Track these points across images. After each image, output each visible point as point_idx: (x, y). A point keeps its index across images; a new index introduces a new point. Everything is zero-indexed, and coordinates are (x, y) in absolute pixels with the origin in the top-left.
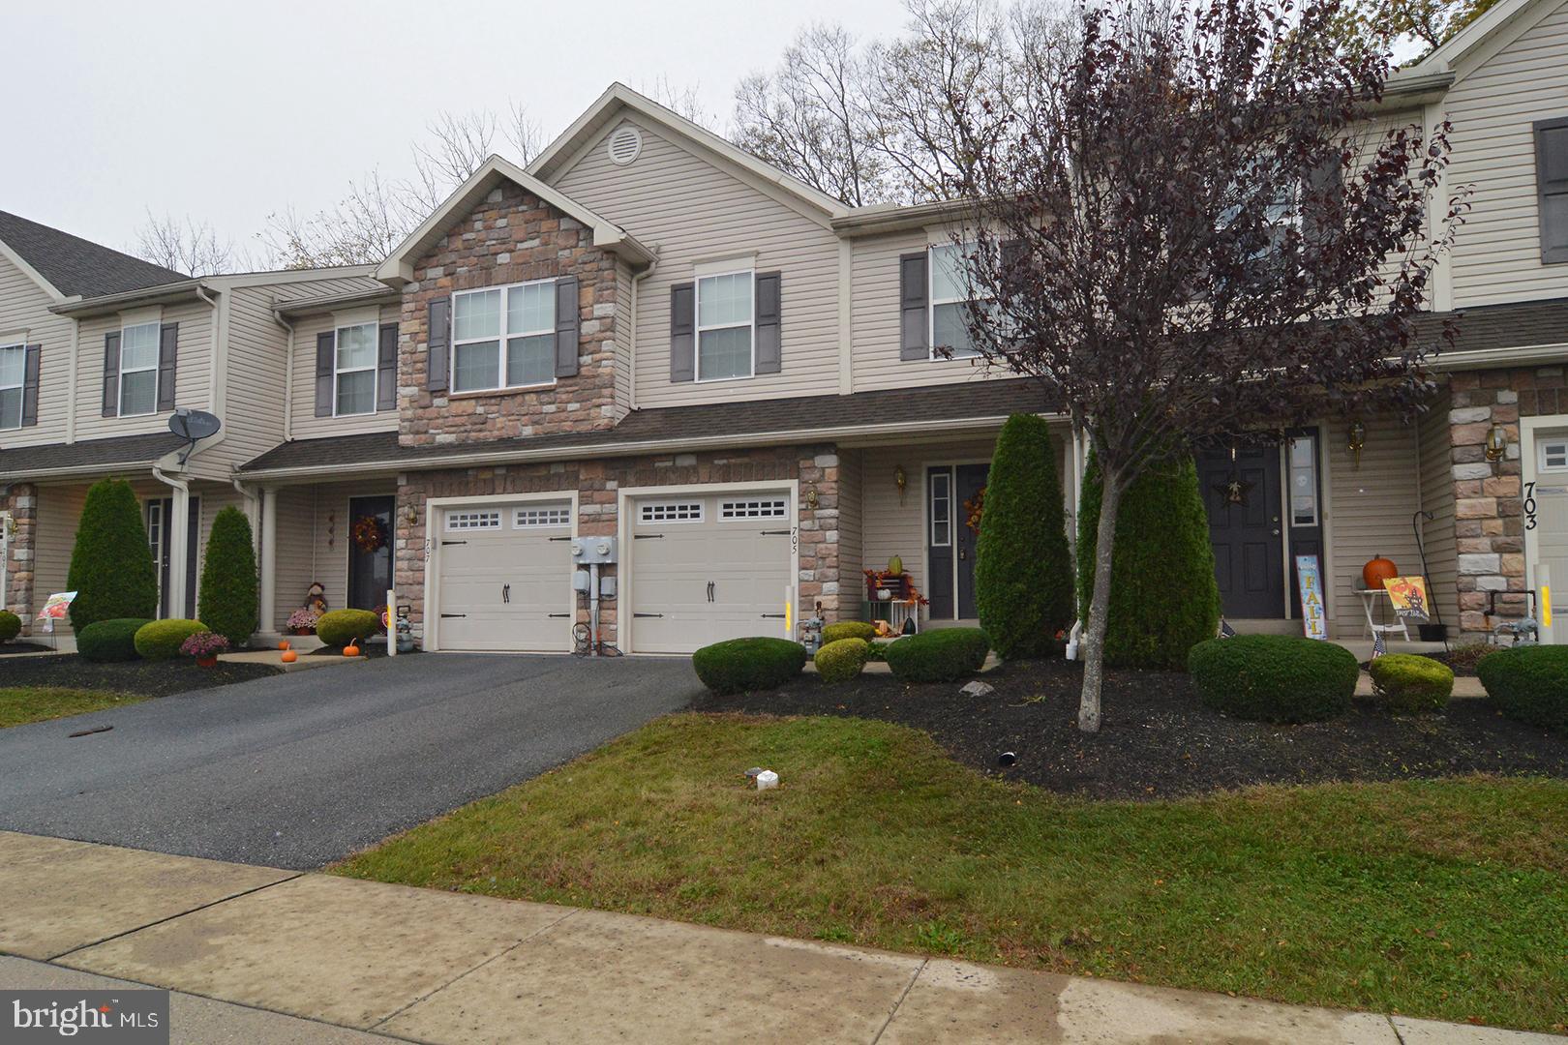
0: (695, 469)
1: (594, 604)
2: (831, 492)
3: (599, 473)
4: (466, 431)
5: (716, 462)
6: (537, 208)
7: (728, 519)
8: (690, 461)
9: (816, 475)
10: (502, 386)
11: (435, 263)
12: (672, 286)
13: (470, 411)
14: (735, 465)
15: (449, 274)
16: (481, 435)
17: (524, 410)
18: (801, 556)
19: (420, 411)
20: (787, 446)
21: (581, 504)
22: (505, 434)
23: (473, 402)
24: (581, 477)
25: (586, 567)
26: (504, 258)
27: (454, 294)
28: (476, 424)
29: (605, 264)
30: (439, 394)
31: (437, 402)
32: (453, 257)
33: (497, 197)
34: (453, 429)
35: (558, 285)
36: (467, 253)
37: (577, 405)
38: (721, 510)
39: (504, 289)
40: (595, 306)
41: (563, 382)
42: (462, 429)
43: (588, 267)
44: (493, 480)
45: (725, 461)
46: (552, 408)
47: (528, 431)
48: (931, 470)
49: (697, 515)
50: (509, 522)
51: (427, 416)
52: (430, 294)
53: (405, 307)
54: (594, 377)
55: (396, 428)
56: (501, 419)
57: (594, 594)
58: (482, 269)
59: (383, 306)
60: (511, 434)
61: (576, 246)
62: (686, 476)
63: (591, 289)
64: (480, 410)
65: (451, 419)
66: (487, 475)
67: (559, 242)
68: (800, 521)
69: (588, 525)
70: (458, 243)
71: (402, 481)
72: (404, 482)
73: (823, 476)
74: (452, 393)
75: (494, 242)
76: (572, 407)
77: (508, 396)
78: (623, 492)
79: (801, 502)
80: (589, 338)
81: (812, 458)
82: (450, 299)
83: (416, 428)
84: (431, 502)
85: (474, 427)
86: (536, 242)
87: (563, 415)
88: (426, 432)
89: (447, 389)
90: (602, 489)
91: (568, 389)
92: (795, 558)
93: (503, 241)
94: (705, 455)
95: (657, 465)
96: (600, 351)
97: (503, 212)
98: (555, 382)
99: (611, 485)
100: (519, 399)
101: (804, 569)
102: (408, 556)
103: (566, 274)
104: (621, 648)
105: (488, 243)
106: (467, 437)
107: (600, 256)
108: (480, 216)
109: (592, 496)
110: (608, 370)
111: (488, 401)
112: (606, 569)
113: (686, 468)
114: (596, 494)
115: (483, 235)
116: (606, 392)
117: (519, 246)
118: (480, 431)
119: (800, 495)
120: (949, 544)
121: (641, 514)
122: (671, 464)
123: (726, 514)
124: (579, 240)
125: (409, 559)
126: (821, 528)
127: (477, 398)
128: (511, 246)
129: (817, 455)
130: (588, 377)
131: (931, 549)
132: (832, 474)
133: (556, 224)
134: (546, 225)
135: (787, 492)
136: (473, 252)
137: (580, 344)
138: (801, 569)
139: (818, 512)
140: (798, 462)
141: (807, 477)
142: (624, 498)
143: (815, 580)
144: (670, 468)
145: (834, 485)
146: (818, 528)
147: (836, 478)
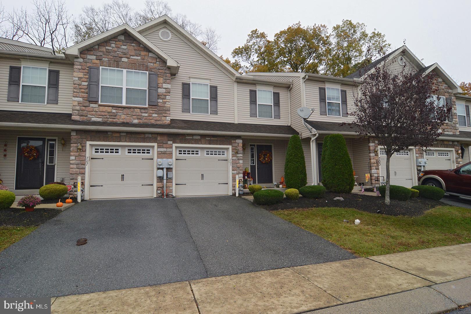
0: (200, 140)
1: (165, 181)
2: (240, 150)
3: (166, 138)
4: (107, 118)
5: (207, 138)
6: (140, 46)
7: (208, 155)
8: (199, 137)
9: (236, 145)
10: (124, 104)
11: (92, 54)
12: (182, 83)
13: (109, 111)
14: (213, 140)
15: (99, 59)
16: (114, 120)
17: (134, 114)
18: (232, 167)
19: (84, 108)
20: (229, 136)
21: (158, 148)
22: (125, 121)
23: (111, 108)
24: (158, 139)
25: (162, 169)
26: (125, 60)
27: (101, 67)
28: (112, 116)
29: (167, 72)
30: (94, 103)
31: (92, 105)
32: (101, 54)
33: (122, 38)
34: (100, 116)
35: (149, 74)
36: (107, 54)
37: (157, 115)
38: (205, 153)
39: (125, 71)
40: (164, 84)
41: (151, 107)
42: (105, 117)
43: (160, 71)
44: (120, 137)
45: (210, 138)
46: (146, 115)
47: (136, 121)
48: (251, 145)
49: (198, 154)
50: (123, 153)
51: (87, 110)
52: (88, 65)
53: (75, 67)
54: (164, 107)
55: (71, 112)
56: (124, 116)
57: (165, 178)
58: (115, 61)
59: (51, 62)
60: (128, 121)
61: (156, 63)
62: (196, 142)
63: (162, 78)
64: (114, 111)
65: (99, 112)
66: (117, 135)
67: (149, 60)
68: (232, 157)
69: (161, 155)
70: (103, 49)
71: (73, 134)
72: (75, 134)
73: (238, 145)
74: (100, 103)
75: (121, 53)
76: (154, 115)
77: (127, 108)
78: (174, 145)
79: (232, 152)
80: (161, 94)
81: (235, 140)
82: (99, 69)
83: (81, 114)
84: (88, 143)
85: (111, 117)
86: (139, 58)
87: (151, 118)
88: (86, 116)
89: (98, 101)
90: (167, 143)
91: (153, 109)
92: (231, 168)
93: (125, 54)
94: (203, 136)
95: (186, 137)
96: (165, 99)
97: (125, 44)
98: (147, 106)
99: (170, 142)
100: (132, 110)
101: (234, 170)
102: (77, 163)
103: (151, 71)
104: (174, 195)
105: (117, 53)
106: (108, 120)
107: (165, 69)
108: (114, 42)
109: (163, 146)
110: (169, 106)
111: (118, 108)
112: (169, 169)
113: (197, 139)
114: (164, 145)
115: (116, 49)
116: (168, 112)
117: (132, 57)
118: (114, 119)
119: (232, 150)
120: (255, 164)
121: (178, 152)
122: (192, 138)
124: (157, 61)
125: (77, 164)
126: (238, 159)
127: (113, 107)
128: (128, 56)
129: (237, 139)
130: (161, 107)
131: (251, 166)
132: (241, 145)
133: (147, 54)
134: (143, 53)
135: (227, 149)
136: (111, 54)
137: (158, 95)
138: (233, 170)
139: (237, 155)
140: (231, 141)
141: (234, 145)
142: (175, 147)
143: (237, 174)
144: (191, 139)
145: (242, 148)
146: (237, 159)
147: (242, 146)
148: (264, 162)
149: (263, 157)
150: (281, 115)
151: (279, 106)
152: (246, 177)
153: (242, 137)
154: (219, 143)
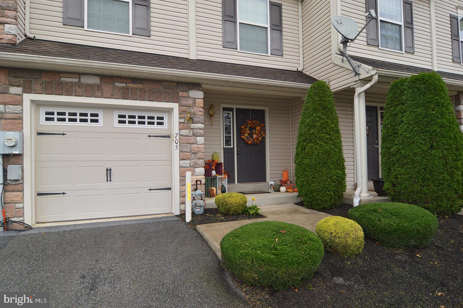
0: (99, 87)
2: (199, 113)
5: (117, 84)
7: (122, 125)
8: (96, 81)
9: (190, 102)
14: (132, 88)
18: (181, 152)
38: (116, 119)
45: (124, 85)
48: (225, 109)
49: (97, 121)
62: (90, 90)
68: (180, 129)
73: (194, 103)
79: (180, 118)
81: (187, 91)
90: (6, 93)
92: (176, 154)
94: (107, 78)
95: (62, 79)
99: (15, 90)
101: (183, 159)
104: (28, 221)
112: (12, 158)
113: (90, 85)
116: (11, 13)
119: (180, 114)
120: (232, 147)
121: (43, 116)
122: (76, 80)
123: (120, 122)
126: (195, 135)
129: (191, 89)
131: (224, 149)
132: (200, 102)
135: (170, 111)
138: (181, 159)
139: (192, 125)
140: (178, 93)
141: (184, 103)
142: (29, 102)
143: (190, 166)
144: (76, 83)
145: (202, 110)
146: (192, 135)
147: (202, 105)
148: (250, 142)
149: (248, 132)
150: (284, 49)
151: (281, 31)
152: (214, 173)
153: (203, 86)
154: (148, 98)
